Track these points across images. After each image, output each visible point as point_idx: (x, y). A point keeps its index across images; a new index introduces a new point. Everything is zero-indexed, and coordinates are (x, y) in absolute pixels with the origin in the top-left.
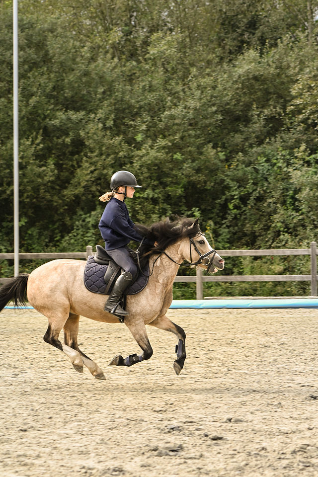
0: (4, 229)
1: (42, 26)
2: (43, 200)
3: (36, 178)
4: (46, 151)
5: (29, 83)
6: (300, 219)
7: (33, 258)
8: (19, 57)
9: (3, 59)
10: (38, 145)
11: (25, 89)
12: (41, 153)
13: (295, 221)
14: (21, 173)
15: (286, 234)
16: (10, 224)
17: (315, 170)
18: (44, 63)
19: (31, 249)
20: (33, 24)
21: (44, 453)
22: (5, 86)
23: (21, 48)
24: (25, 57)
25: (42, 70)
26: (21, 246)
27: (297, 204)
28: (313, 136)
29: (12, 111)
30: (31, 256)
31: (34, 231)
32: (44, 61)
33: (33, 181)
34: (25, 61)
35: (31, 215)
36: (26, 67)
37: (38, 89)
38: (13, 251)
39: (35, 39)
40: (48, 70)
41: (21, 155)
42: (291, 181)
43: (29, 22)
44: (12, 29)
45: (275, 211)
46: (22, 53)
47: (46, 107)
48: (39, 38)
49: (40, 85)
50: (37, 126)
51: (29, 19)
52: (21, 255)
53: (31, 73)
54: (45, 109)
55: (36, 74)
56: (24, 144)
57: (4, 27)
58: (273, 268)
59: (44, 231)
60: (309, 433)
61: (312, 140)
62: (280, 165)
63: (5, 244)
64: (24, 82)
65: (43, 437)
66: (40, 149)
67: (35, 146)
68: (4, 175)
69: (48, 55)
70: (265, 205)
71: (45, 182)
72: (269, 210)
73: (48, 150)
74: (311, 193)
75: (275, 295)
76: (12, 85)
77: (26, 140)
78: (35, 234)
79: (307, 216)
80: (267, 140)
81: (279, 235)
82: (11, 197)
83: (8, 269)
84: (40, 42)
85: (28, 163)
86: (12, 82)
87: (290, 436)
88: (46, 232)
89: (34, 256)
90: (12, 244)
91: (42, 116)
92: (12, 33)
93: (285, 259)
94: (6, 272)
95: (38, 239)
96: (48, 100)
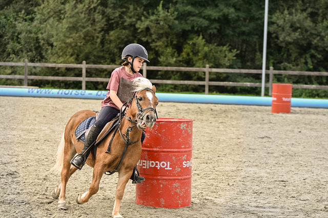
6: (21, 48)
13: (18, 48)
15: (13, 55)
17: (28, 23)
27: (19, 40)
28: (29, 7)
42: (16, 29)
45: (8, 43)
58: (6, 71)
60: (16, 164)
61: (28, 9)
62: (11, 20)
70: (3, 39)
72: (5, 42)
74: (26, 35)
75: (7, 85)
79: (24, 47)
80: (6, 7)
81: (10, 55)
87: (6, 165)
93: (12, 67)
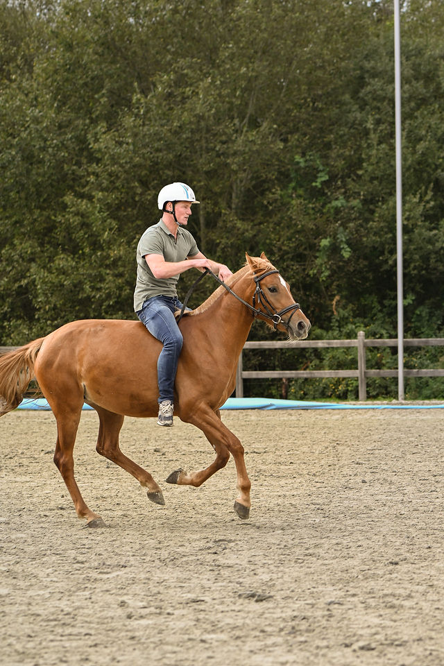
0: (387, 309)
1: (433, 52)
2: (435, 272)
3: (425, 243)
4: (438, 210)
5: (416, 124)
7: (422, 345)
8: (403, 92)
9: (384, 95)
10: (428, 202)
11: (411, 131)
12: (431, 212)
14: (406, 237)
16: (394, 302)
18: (436, 99)
19: (419, 334)
20: (422, 49)
21: (417, 592)
22: (386, 129)
23: (405, 80)
24: (412, 91)
25: (433, 108)
26: (406, 331)
29: (395, 160)
30: (419, 342)
31: (423, 311)
32: (435, 97)
33: (421, 248)
34: (410, 97)
35: (419, 290)
36: (413, 104)
37: (427, 132)
38: (396, 337)
39: (423, 69)
40: (440, 107)
41: (406, 216)
43: (416, 48)
44: (394, 56)
46: (407, 87)
47: (438, 154)
48: (428, 67)
49: (430, 127)
50: (426, 178)
51: (416, 44)
52: (406, 341)
53: (419, 112)
54: (436, 157)
55: (425, 112)
56: (410, 201)
57: (384, 54)
59: (436, 311)
63: (387, 327)
64: (410, 124)
65: (418, 571)
66: (431, 208)
67: (424, 204)
68: (385, 241)
69: (441, 88)
71: (437, 249)
73: (440, 208)
76: (395, 128)
77: (412, 196)
78: (424, 314)
82: (394, 269)
83: (391, 359)
84: (430, 72)
85: (415, 225)
86: (394, 123)
88: (439, 312)
89: (422, 341)
90: (395, 328)
91: (433, 166)
92: (394, 62)
94: (388, 362)
95: (428, 321)
96: (439, 145)
